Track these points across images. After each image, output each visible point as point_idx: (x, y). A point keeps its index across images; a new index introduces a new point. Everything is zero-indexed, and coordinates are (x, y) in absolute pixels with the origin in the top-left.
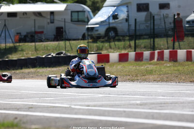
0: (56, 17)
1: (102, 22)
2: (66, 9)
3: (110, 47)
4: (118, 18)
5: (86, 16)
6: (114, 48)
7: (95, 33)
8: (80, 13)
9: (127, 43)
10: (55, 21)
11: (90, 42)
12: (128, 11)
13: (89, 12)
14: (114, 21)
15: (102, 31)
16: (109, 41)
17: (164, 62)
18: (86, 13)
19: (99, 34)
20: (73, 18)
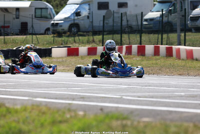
0: (21, 13)
1: (66, 18)
2: (30, 6)
3: (75, 42)
4: (80, 15)
5: (49, 13)
6: (78, 43)
7: (59, 29)
8: (43, 10)
9: (91, 38)
10: (20, 17)
11: (56, 37)
12: (89, 9)
13: (51, 9)
14: (76, 18)
15: (66, 27)
16: (74, 35)
17: (132, 56)
18: (49, 10)
20: (37, 14)
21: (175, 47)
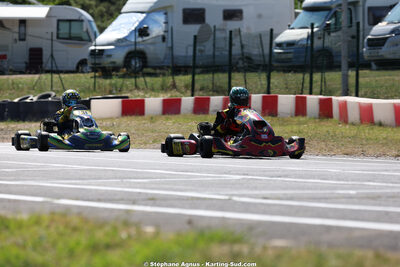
0: (30, 30)
1: (119, 41)
2: (49, 16)
3: (137, 87)
4: (148, 35)
5: (85, 30)
6: (143, 89)
7: (105, 62)
8: (73, 23)
9: (169, 80)
10: (28, 38)
11: (99, 77)
12: (166, 23)
13: (89, 21)
14: (140, 39)
15: (119, 57)
16: (135, 74)
18: (85, 25)
19: (114, 63)
20: (61, 32)
21: (337, 99)
